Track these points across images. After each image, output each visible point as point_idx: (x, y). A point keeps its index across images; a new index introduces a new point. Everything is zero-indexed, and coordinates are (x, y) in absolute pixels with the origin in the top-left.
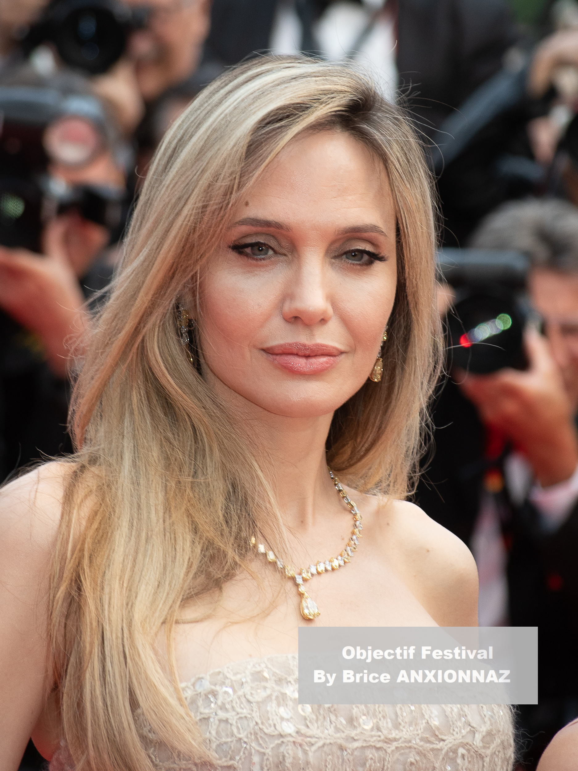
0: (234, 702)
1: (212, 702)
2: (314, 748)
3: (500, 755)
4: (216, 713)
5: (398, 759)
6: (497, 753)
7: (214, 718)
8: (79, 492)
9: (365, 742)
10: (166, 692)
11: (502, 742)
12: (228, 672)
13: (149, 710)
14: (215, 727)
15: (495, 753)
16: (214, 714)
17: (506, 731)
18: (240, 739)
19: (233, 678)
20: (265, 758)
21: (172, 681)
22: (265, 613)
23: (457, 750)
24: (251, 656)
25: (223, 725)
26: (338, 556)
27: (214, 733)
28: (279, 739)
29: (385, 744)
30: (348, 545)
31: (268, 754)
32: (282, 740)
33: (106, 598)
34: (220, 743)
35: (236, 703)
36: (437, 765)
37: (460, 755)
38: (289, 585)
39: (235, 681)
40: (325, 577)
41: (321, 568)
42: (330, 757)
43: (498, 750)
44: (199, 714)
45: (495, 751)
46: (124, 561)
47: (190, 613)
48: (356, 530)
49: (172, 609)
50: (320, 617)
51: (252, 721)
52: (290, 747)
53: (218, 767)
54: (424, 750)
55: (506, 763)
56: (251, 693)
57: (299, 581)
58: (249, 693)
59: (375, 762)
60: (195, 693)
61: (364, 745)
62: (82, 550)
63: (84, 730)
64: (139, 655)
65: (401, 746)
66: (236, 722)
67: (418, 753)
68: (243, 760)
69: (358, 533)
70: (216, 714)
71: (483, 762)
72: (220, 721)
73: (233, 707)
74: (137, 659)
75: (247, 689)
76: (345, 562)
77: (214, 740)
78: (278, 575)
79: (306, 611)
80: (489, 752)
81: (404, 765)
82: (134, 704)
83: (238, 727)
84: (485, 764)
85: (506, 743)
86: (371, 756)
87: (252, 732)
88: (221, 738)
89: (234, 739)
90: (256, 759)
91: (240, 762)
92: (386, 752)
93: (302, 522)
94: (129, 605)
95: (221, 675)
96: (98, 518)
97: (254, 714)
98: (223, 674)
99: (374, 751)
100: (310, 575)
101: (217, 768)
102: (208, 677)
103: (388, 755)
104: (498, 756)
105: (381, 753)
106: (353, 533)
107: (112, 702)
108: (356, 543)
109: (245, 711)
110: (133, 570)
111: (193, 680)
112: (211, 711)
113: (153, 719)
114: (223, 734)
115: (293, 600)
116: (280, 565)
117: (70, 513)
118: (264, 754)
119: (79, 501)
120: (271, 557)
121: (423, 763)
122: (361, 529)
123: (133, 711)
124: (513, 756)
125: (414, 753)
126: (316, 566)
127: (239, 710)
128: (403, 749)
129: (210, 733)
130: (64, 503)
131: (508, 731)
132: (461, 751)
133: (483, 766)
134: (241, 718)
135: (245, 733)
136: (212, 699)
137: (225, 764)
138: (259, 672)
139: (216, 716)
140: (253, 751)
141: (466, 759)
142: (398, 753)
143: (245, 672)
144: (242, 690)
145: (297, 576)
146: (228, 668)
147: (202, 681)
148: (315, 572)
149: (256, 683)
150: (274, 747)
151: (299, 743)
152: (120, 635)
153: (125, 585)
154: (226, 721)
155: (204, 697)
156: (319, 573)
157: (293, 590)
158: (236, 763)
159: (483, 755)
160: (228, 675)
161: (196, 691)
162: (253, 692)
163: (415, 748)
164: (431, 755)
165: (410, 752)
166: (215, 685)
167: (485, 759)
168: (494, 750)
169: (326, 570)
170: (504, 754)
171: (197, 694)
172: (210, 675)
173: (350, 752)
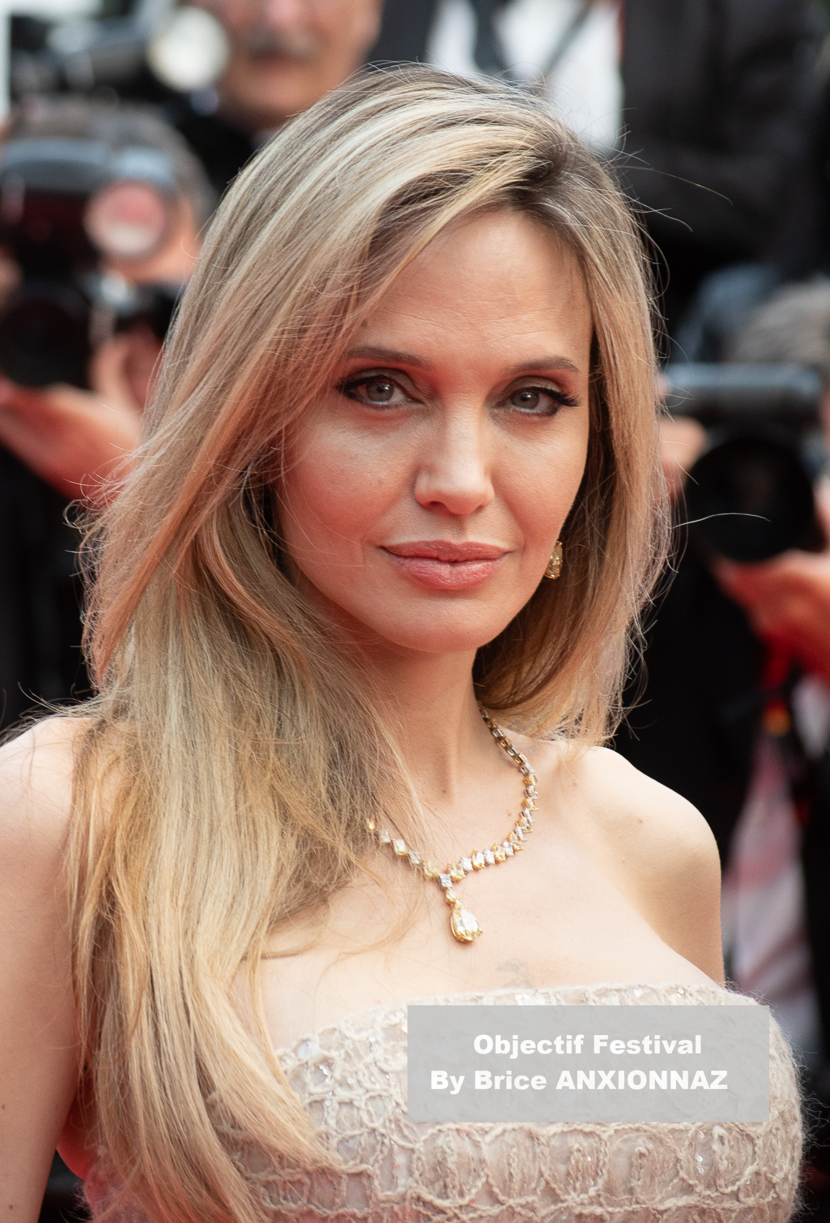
0: (360, 1074)
1: (326, 1076)
2: (488, 1138)
3: (779, 1134)
4: (333, 1092)
5: (620, 1150)
6: (774, 1131)
7: (331, 1100)
8: (99, 762)
9: (567, 1125)
10: (253, 1062)
11: (782, 1114)
12: (348, 1029)
13: (230, 1091)
14: (333, 1114)
15: (771, 1131)
16: (331, 1093)
17: (787, 1096)
18: (374, 1130)
19: (356, 1037)
20: (415, 1156)
21: (263, 1048)
22: (398, 935)
23: (711, 1130)
24: (379, 1002)
25: (345, 1109)
26: (504, 841)
27: (332, 1122)
28: (433, 1126)
29: (598, 1127)
30: (518, 823)
31: (419, 1150)
32: (438, 1127)
33: (152, 922)
34: (343, 1138)
35: (364, 1075)
36: (682, 1155)
37: (716, 1137)
38: (431, 890)
39: (359, 1042)
40: (485, 873)
41: (479, 861)
42: (515, 1150)
43: (775, 1126)
44: (307, 1095)
45: (771, 1128)
46: (176, 866)
47: (284, 941)
48: (529, 800)
49: (255, 938)
50: (482, 936)
51: (390, 1100)
52: (451, 1138)
53: (343, 1176)
54: (660, 1133)
55: (790, 1146)
56: (386, 1059)
57: (446, 882)
58: (382, 1059)
59: (584, 1156)
60: (297, 1063)
61: (565, 1129)
62: (112, 850)
63: (133, 1126)
64: (208, 1009)
65: (623, 1129)
66: (366, 1104)
67: (651, 1138)
68: (381, 1162)
69: (531, 804)
70: (333, 1094)
71: (754, 1145)
72: (341, 1103)
73: (359, 1082)
74: (205, 1014)
75: (379, 1053)
76: (515, 851)
77: (334, 1133)
78: (414, 877)
79: (460, 930)
80: (761, 1130)
81: (630, 1158)
82: (206, 1085)
83: (368, 1112)
84: (756, 1149)
85: (787, 1116)
86: (577, 1146)
87: (392, 1118)
88: (345, 1130)
89: (364, 1130)
90: (400, 1160)
91: (377, 1165)
92: (600, 1139)
93: (444, 792)
94: (188, 934)
95: (337, 1034)
96: (132, 799)
97: (393, 1091)
98: (340, 1032)
99: (581, 1138)
100: (462, 872)
101: (341, 1177)
102: (317, 1038)
103: (603, 1143)
104: (775, 1136)
105: (592, 1141)
106: (524, 805)
107: (172, 1081)
108: (531, 821)
109: (377, 1086)
110: (191, 879)
111: (294, 1044)
112: (326, 1089)
113: (237, 1106)
114: (347, 1124)
115: (441, 912)
116: (415, 860)
117: (86, 796)
118: (413, 1151)
119: (99, 776)
120: (400, 847)
121: (658, 1153)
122: (536, 798)
123: (205, 1096)
124: (800, 1135)
125: (644, 1138)
126: (471, 858)
127: (368, 1085)
128: (627, 1133)
129: (326, 1122)
130: (75, 780)
131: (790, 1097)
132: (718, 1131)
133: (754, 1152)
134: (372, 1098)
135: (381, 1120)
136: (326, 1071)
137: (354, 1170)
138: (395, 1026)
139: (333, 1097)
140: (396, 1147)
141: (726, 1142)
142: (620, 1139)
143: (372, 1027)
144: (371, 1055)
145: (442, 876)
146: (347, 1022)
147: (308, 1045)
148: (469, 867)
149: (393, 1043)
150: (427, 1140)
151: (465, 1131)
152: (177, 978)
153: (180, 903)
154: (350, 1103)
155: (313, 1068)
156: (476, 869)
157: (439, 896)
158: (370, 1167)
159: (753, 1135)
160: (347, 1033)
161: (299, 1060)
162: (389, 1057)
163: (645, 1131)
164: (670, 1142)
165: (638, 1137)
166: (329, 1049)
167: (757, 1141)
168: (770, 1126)
169: (487, 864)
170: (786, 1133)
171: (302, 1065)
172: (320, 1035)
173: (544, 1142)
